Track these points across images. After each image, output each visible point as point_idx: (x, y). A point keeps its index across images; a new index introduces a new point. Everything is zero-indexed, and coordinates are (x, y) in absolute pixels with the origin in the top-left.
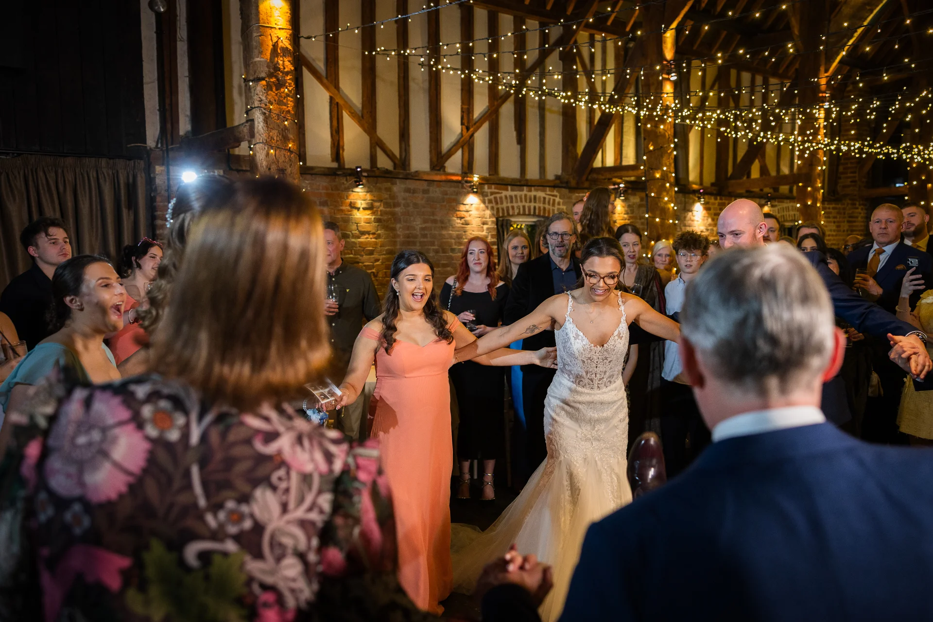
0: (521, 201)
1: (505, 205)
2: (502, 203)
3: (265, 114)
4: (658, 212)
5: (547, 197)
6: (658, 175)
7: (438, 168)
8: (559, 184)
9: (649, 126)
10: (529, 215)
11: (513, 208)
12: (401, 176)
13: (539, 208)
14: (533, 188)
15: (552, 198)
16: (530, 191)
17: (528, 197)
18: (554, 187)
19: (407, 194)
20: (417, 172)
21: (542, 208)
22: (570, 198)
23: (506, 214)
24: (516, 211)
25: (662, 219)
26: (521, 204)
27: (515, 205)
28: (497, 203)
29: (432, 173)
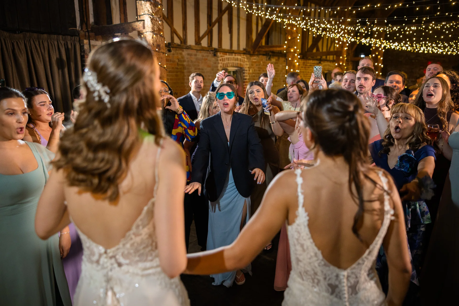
0: (232, 60)
2: (225, 61)
3: (151, 18)
4: (292, 67)
5: (242, 59)
6: (292, 51)
7: (198, 44)
8: (245, 52)
9: (289, 28)
10: (235, 66)
11: (229, 63)
12: (184, 47)
13: (239, 63)
14: (236, 54)
15: (244, 59)
16: (235, 55)
17: (235, 58)
18: (244, 54)
19: (188, 56)
20: (190, 45)
21: (240, 64)
23: (226, 66)
24: (230, 65)
26: (232, 62)
27: (230, 62)
28: (223, 61)
29: (197, 46)
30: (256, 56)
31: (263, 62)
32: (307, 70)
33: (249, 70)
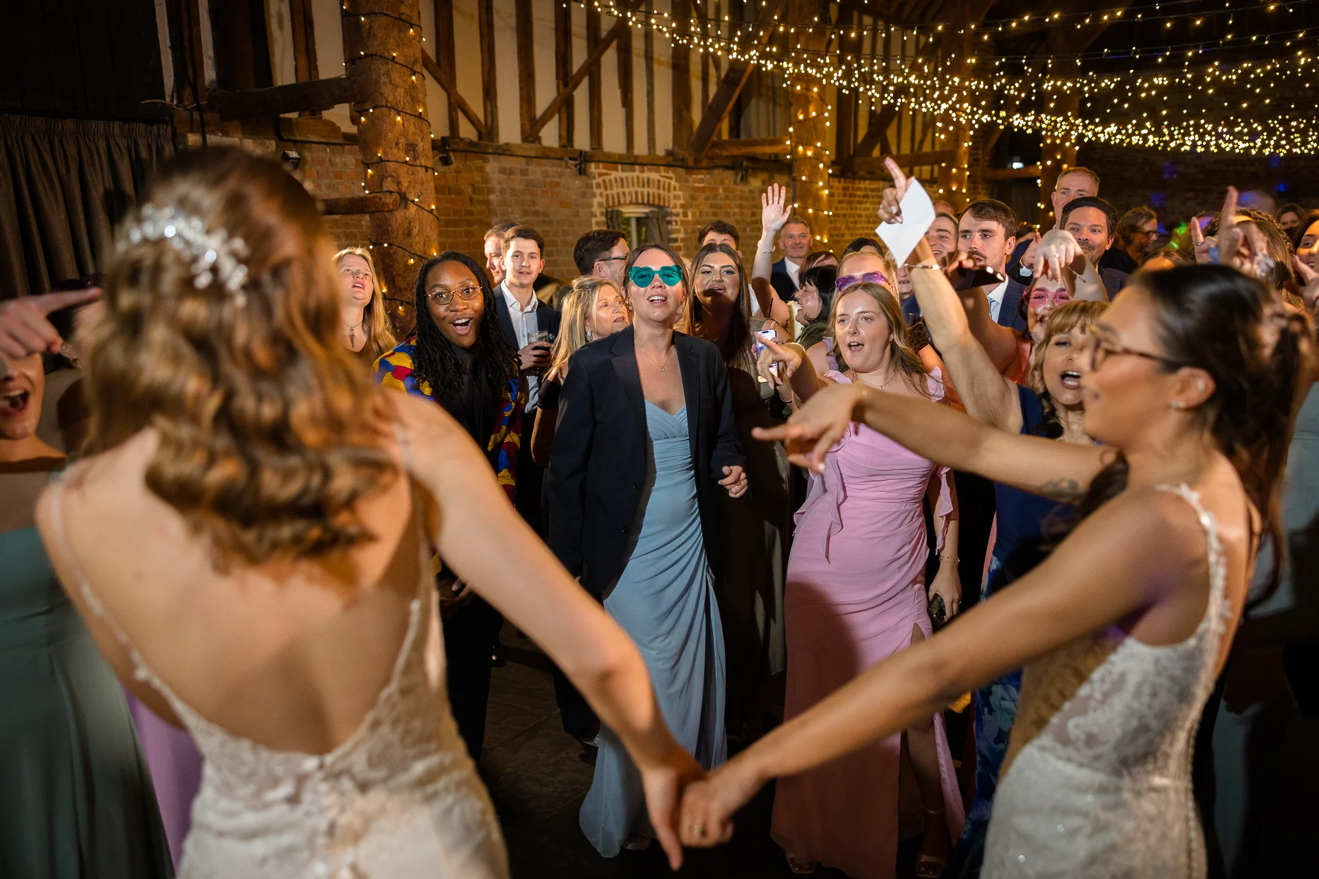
0: (633, 185)
1: (615, 191)
2: (611, 188)
4: (810, 202)
5: (662, 179)
6: (810, 153)
7: (532, 139)
8: (672, 161)
9: (798, 88)
10: (643, 204)
11: (624, 194)
12: (490, 151)
13: (654, 194)
14: (646, 168)
15: (668, 181)
16: (643, 171)
17: (641, 179)
18: (668, 165)
19: (503, 176)
20: (507, 144)
21: (656, 195)
22: (687, 181)
23: (616, 203)
24: (628, 199)
25: (816, 210)
26: (632, 190)
27: (626, 190)
28: (606, 188)
29: (526, 145)
30: (705, 172)
31: (724, 189)
32: (856, 209)
33: (685, 215)
